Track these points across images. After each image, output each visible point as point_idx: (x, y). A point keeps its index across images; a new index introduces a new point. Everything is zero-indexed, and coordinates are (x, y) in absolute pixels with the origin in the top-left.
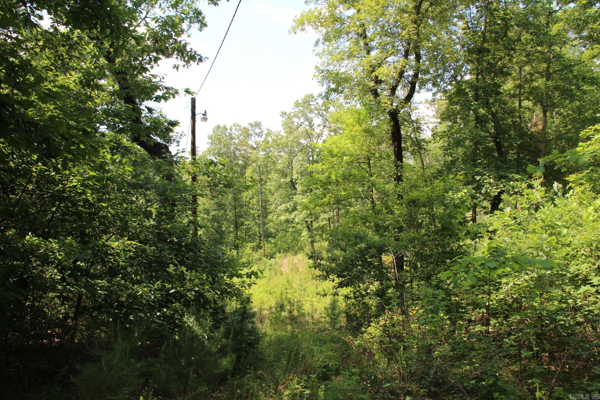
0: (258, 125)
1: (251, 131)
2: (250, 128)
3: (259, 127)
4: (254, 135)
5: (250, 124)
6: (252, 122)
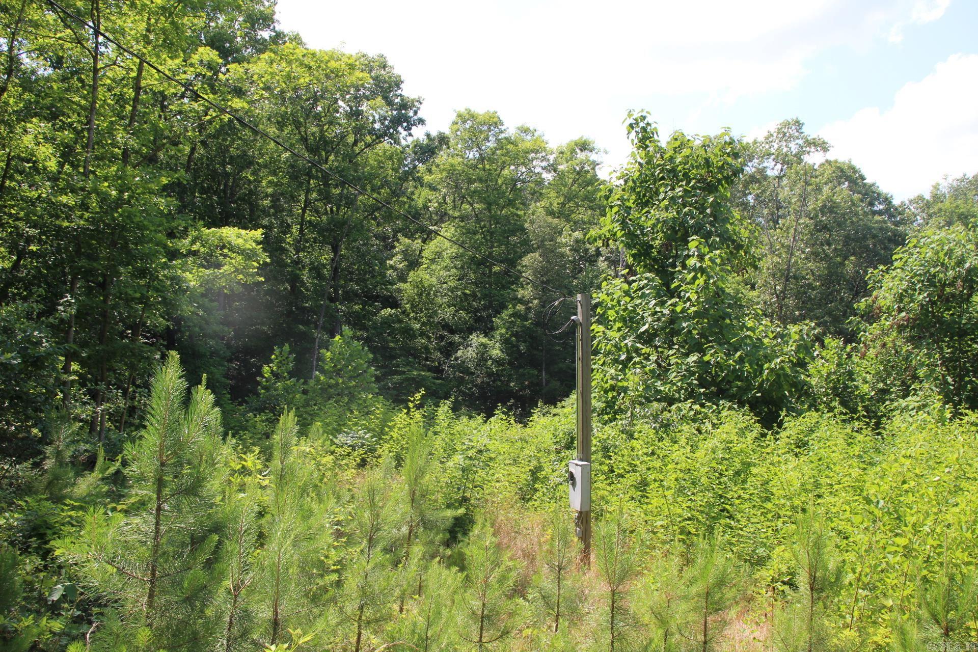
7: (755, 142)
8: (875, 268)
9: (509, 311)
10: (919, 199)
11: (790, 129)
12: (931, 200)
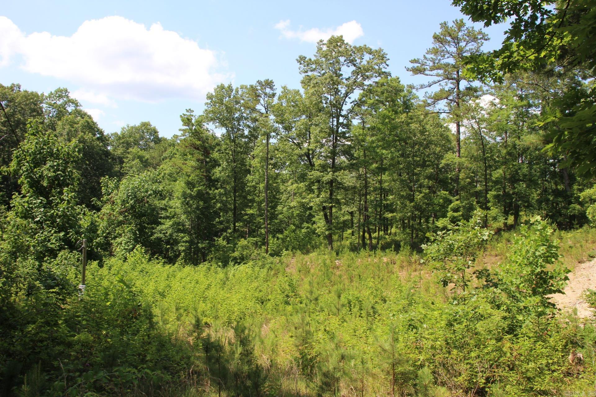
0: (269, 84)
1: (260, 92)
2: (259, 88)
3: (271, 88)
4: (263, 96)
5: (259, 82)
6: (262, 80)
7: (43, 95)
8: (104, 177)
10: (116, 134)
11: (61, 93)
12: (121, 136)
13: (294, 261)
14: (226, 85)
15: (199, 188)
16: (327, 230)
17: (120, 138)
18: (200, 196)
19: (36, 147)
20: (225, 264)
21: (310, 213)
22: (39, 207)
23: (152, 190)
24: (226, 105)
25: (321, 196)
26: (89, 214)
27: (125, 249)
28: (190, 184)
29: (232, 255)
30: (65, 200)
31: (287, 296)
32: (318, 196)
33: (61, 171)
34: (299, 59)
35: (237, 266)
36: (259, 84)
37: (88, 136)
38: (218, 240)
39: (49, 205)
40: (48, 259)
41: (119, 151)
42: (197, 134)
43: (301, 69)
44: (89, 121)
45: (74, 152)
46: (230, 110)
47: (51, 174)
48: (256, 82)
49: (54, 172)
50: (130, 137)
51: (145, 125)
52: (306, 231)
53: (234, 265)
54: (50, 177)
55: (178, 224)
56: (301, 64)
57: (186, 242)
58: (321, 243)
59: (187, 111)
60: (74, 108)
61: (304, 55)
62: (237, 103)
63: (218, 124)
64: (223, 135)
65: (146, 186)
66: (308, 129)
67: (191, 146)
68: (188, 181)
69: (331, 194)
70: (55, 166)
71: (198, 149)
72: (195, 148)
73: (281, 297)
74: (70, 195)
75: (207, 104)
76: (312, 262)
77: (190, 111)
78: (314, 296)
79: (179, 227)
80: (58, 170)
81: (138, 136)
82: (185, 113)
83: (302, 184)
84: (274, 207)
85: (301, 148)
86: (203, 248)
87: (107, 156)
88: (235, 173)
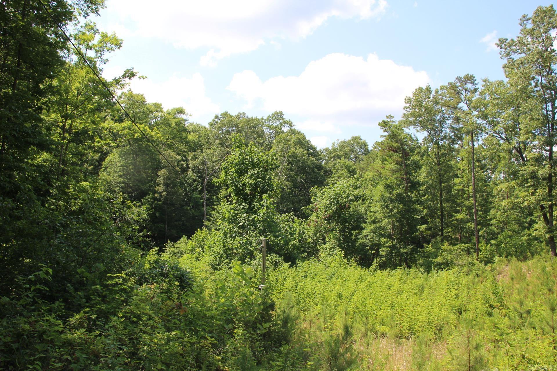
0: (470, 79)
1: (460, 88)
2: (458, 84)
3: (472, 83)
4: (463, 92)
5: (459, 79)
6: (462, 75)
7: (262, 119)
8: (314, 187)
9: (150, 196)
10: (327, 149)
11: (278, 116)
12: (332, 150)
13: (508, 268)
14: (424, 87)
15: (398, 191)
16: (546, 233)
17: (331, 153)
18: (400, 198)
19: (239, 158)
20: (428, 270)
21: (531, 219)
22: (242, 213)
23: (353, 195)
24: (425, 107)
25: (537, 194)
26: (298, 221)
27: (329, 254)
28: (389, 187)
29: (436, 260)
30: (264, 206)
31: (491, 306)
32: (533, 194)
33: (261, 178)
34: (498, 43)
35: (440, 273)
36: (459, 80)
37: (300, 151)
38: (427, 247)
39: (251, 210)
40: (248, 261)
41: (330, 164)
42: (393, 136)
43: (502, 54)
44: (301, 137)
45: (272, 160)
46: (429, 111)
47: (252, 182)
48: (455, 79)
49: (255, 180)
50: (341, 151)
51: (356, 139)
52: (527, 238)
53: (438, 271)
54: (251, 184)
55: (379, 228)
56: (501, 48)
57: (388, 247)
58: (542, 250)
59: (387, 117)
60: (289, 129)
61: (504, 37)
62: (437, 103)
63: (419, 128)
64: (425, 139)
65: (347, 192)
66: (516, 122)
67: (389, 148)
68: (386, 184)
69: (550, 191)
70: (256, 174)
71: (396, 152)
72: (393, 151)
73: (481, 307)
74: (269, 201)
75: (405, 108)
76: (529, 270)
77: (390, 117)
78: (525, 308)
79: (379, 232)
80: (258, 177)
81: (347, 149)
82: (386, 119)
83: (514, 182)
84: (486, 211)
85: (509, 143)
86: (406, 253)
87: (319, 170)
88: (440, 176)
